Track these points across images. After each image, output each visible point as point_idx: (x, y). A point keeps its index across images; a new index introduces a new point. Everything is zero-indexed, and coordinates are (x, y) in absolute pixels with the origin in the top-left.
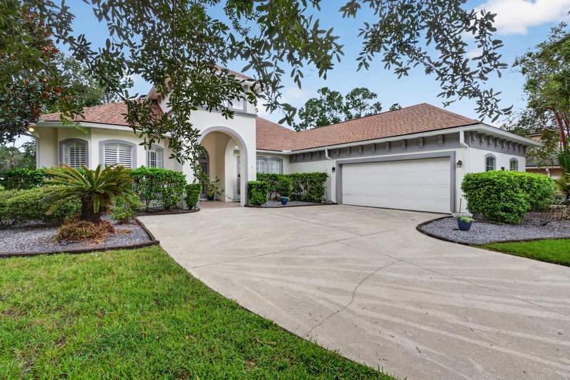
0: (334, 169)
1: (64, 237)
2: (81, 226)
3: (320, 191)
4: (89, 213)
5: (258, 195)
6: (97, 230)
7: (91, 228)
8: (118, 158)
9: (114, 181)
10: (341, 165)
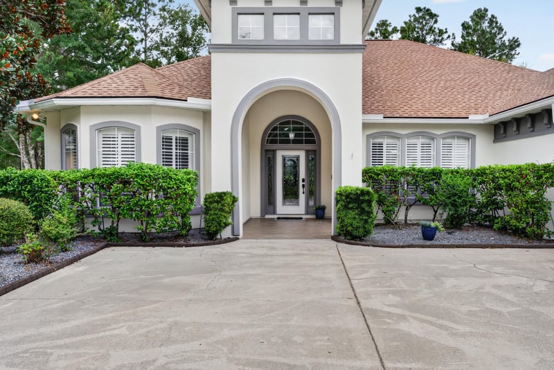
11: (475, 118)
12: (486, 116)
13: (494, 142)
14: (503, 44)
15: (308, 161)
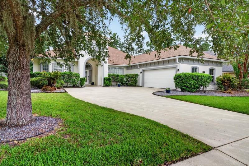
0: (141, 72)
1: (44, 90)
2: (48, 87)
3: (136, 81)
4: (50, 84)
5: (107, 82)
6: (52, 89)
7: (50, 88)
8: (58, 69)
9: (56, 75)
10: (144, 71)
11: (124, 65)
12: (126, 65)
13: (127, 70)
14: (121, 43)
15: (89, 72)
